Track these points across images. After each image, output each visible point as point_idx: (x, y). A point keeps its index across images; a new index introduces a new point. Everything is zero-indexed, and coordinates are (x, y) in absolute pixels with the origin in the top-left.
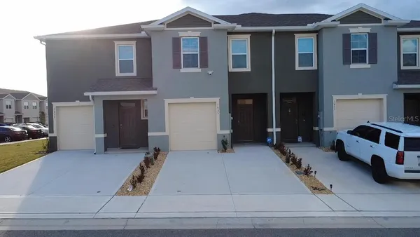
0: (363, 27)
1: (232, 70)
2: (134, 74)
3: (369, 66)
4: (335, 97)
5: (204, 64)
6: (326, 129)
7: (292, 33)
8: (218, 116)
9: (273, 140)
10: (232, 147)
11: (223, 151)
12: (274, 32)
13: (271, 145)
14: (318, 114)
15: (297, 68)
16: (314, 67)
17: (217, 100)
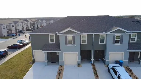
0: (119, 34)
1: (81, 44)
2: (54, 43)
3: (120, 44)
4: (110, 53)
5: (74, 44)
6: (106, 61)
7: (99, 34)
8: (77, 57)
9: (92, 62)
10: (81, 64)
11: (78, 67)
12: (94, 34)
13: (91, 63)
14: (105, 56)
15: (100, 43)
16: (105, 43)
17: (77, 53)
